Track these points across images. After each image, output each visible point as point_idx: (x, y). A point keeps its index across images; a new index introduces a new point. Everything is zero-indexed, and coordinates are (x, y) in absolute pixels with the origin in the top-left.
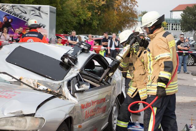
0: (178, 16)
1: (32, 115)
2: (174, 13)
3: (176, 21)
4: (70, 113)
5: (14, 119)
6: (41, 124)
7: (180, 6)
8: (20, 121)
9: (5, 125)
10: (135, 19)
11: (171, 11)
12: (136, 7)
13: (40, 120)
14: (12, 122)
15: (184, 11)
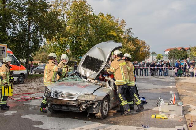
0: (167, 53)
1: (92, 94)
2: (165, 52)
3: (166, 55)
4: (108, 93)
5: (85, 96)
6: (96, 97)
7: (168, 49)
8: (87, 96)
9: (82, 98)
10: (150, 55)
11: (164, 52)
12: (149, 50)
13: (95, 96)
14: (85, 97)
15: (169, 51)
